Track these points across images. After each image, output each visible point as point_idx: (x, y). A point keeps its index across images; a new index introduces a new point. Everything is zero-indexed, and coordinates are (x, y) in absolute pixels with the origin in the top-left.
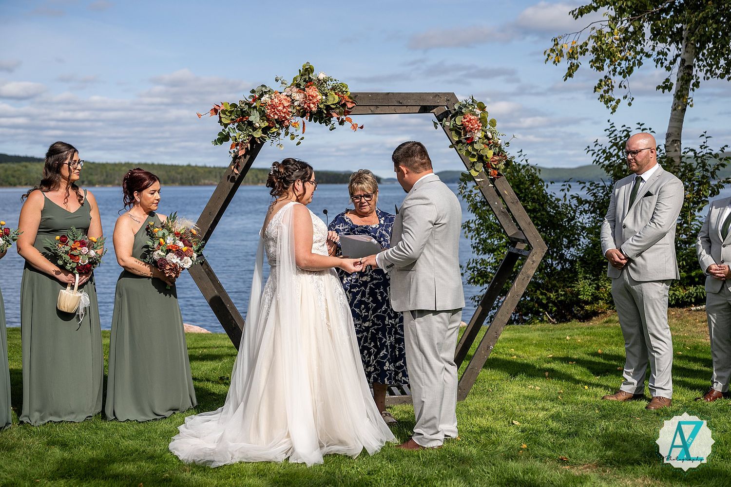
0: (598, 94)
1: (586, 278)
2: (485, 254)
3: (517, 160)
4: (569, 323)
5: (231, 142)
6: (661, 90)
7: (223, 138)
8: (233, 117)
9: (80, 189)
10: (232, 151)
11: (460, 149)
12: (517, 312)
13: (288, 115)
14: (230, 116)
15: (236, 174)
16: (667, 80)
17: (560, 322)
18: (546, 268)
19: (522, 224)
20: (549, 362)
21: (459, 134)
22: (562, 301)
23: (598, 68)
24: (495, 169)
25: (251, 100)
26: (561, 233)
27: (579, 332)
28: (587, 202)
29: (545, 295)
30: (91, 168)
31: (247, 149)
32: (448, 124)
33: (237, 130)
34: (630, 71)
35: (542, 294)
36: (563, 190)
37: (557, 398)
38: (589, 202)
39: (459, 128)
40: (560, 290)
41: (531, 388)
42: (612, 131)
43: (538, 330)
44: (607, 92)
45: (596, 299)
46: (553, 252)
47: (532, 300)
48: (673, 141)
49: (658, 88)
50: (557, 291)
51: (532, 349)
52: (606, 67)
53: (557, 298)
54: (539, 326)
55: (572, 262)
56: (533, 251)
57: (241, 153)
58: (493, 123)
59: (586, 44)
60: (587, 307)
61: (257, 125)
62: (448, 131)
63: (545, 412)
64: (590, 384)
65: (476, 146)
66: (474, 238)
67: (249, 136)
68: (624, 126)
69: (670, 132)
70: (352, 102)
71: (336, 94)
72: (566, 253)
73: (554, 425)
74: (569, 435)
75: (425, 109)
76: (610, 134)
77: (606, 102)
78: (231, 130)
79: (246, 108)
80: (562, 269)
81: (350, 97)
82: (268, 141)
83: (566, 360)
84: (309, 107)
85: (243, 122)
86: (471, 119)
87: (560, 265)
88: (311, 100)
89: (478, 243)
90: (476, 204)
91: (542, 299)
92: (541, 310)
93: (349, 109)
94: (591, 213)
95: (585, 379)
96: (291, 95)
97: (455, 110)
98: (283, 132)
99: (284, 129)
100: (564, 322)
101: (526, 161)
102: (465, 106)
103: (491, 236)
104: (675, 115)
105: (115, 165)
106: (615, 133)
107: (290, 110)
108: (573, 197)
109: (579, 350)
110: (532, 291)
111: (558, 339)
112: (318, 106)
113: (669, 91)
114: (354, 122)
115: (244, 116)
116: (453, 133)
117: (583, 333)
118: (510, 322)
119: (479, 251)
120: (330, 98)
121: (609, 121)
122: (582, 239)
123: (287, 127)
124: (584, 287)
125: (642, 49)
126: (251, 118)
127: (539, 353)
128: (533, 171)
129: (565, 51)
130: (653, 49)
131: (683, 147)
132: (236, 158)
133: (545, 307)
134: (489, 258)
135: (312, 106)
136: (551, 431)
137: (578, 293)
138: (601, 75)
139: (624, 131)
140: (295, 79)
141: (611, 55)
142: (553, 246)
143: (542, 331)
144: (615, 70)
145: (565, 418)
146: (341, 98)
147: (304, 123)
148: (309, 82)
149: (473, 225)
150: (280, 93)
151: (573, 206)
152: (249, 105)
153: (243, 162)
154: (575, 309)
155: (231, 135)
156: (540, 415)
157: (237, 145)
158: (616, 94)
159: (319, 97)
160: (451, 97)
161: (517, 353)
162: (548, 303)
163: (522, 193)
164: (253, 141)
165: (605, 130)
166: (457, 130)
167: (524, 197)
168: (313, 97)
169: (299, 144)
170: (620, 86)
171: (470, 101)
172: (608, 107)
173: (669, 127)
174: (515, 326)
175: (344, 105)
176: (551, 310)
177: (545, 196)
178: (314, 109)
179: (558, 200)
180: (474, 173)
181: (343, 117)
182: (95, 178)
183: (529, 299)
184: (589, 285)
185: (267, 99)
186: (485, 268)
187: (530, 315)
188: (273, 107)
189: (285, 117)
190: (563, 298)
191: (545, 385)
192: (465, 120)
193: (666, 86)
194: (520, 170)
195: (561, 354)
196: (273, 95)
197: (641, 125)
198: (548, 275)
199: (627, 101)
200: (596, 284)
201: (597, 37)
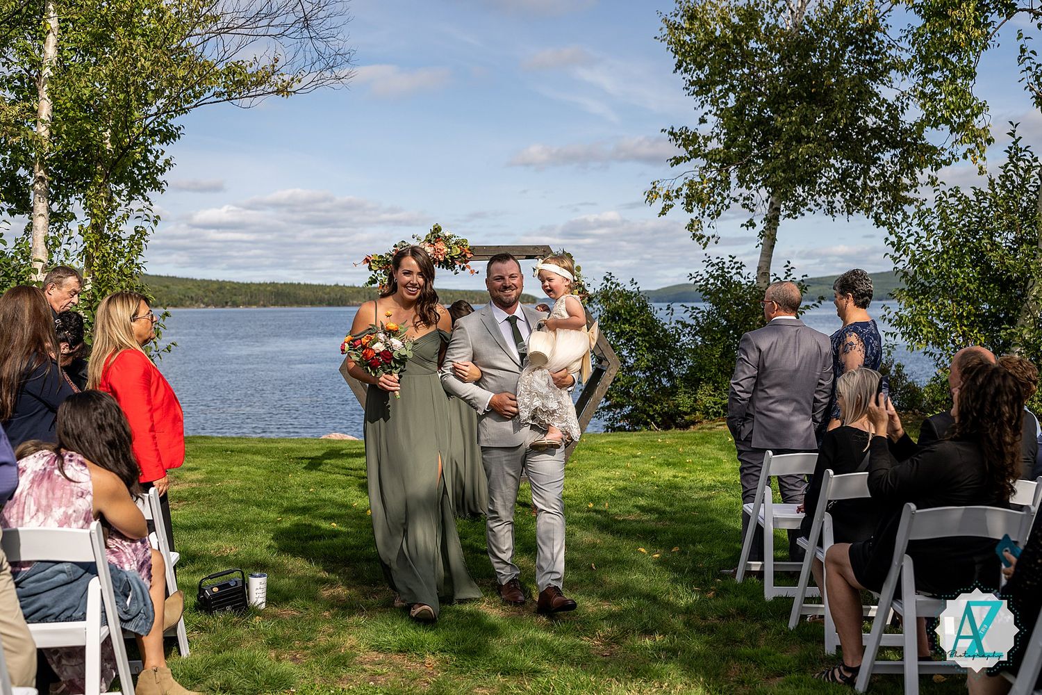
0: (690, 233)
7: (372, 281)
8: (380, 265)
14: (378, 265)
16: (751, 220)
17: (664, 430)
22: (665, 413)
23: (689, 210)
29: (652, 407)
34: (718, 213)
35: (649, 406)
40: (664, 403)
42: (708, 263)
44: (697, 231)
45: (694, 410)
48: (763, 273)
49: (743, 226)
52: (695, 209)
58: (579, 269)
59: (681, 190)
60: (687, 417)
69: (761, 265)
70: (470, 253)
71: (458, 247)
77: (698, 240)
78: (379, 275)
81: (469, 249)
84: (437, 258)
112: (445, 256)
113: (754, 228)
114: (471, 267)
120: (454, 251)
124: (684, 400)
125: (729, 195)
128: (643, 299)
130: (740, 195)
135: (440, 256)
137: (679, 406)
138: (693, 216)
140: (427, 236)
141: (702, 201)
144: (705, 212)
148: (438, 238)
154: (677, 419)
155: (379, 278)
158: (707, 233)
159: (446, 250)
168: (440, 250)
170: (709, 226)
172: (699, 243)
173: (759, 261)
175: (465, 256)
177: (653, 321)
178: (441, 260)
179: (665, 324)
181: (464, 265)
187: (640, 425)
190: (666, 409)
193: (750, 225)
194: (632, 298)
201: (690, 185)
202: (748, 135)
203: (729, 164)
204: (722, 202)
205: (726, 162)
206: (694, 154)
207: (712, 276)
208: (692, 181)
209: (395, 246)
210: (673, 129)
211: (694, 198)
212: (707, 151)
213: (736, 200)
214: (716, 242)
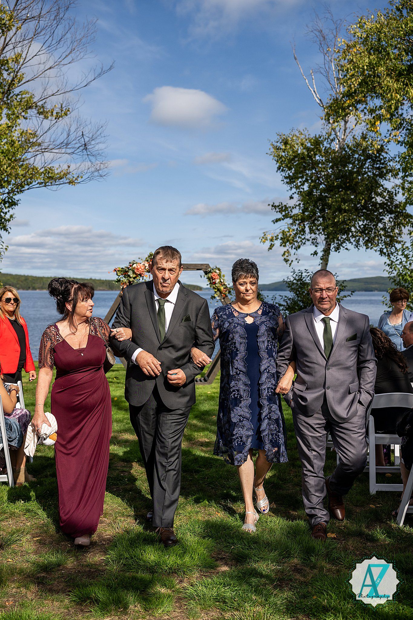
0: (283, 258)
7: (118, 281)
8: (122, 273)
16: (316, 251)
23: (284, 246)
25: (129, 266)
33: (123, 278)
34: (299, 247)
52: (287, 246)
57: (125, 287)
58: (224, 276)
59: (278, 236)
61: (131, 276)
77: (286, 262)
78: (121, 278)
79: (127, 270)
85: (126, 275)
96: (144, 264)
98: (141, 279)
107: (144, 270)
115: (126, 273)
123: (143, 277)
126: (129, 274)
129: (268, 238)
138: (285, 249)
140: (146, 258)
144: (291, 247)
150: (140, 263)
152: (128, 268)
155: (121, 280)
157: (123, 284)
164: (130, 282)
170: (294, 254)
185: (135, 266)
188: (138, 269)
189: (142, 273)
193: (315, 254)
196: (137, 264)
199: (297, 261)
201: (283, 233)
202: (314, 206)
203: (304, 222)
204: (301, 241)
205: (303, 220)
206: (286, 216)
207: (295, 279)
208: (284, 231)
209: (130, 263)
210: (274, 203)
211: (285, 240)
212: (292, 215)
213: (308, 240)
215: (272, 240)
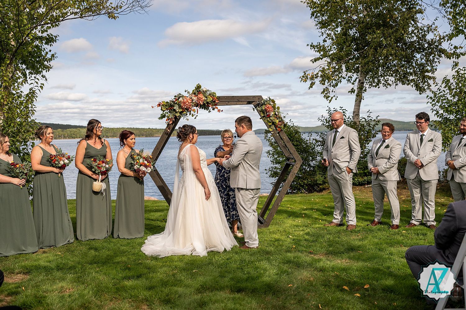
0: (323, 95)
1: (320, 174)
2: (276, 164)
3: (289, 124)
4: (313, 193)
5: (166, 118)
6: (350, 93)
7: (163, 117)
8: (167, 107)
9: (102, 139)
10: (167, 122)
11: (264, 120)
12: (290, 189)
13: (191, 106)
14: (166, 107)
15: (169, 132)
16: (353, 89)
17: (309, 193)
18: (303, 170)
19: (292, 151)
20: (304, 210)
21: (264, 113)
22: (309, 184)
23: (323, 84)
24: (280, 128)
25: (175, 100)
26: (309, 155)
27: (317, 197)
28: (319, 141)
29: (303, 181)
30: (107, 130)
31: (173, 121)
32: (259, 109)
33: (169, 113)
34: (337, 85)
35: (301, 181)
36: (309, 136)
37: (308, 226)
38: (321, 141)
39: (264, 111)
40: (309, 179)
41: (297, 222)
42: (329, 110)
43: (300, 196)
44: (327, 94)
45: (324, 183)
46: (306, 163)
47: (297, 184)
48: (356, 114)
49: (349, 92)
50: (308, 180)
51: (297, 205)
52: (326, 83)
53: (308, 183)
54: (300, 195)
55: (314, 167)
56: (297, 163)
57: (171, 123)
59: (318, 74)
60: (321, 186)
61: (177, 111)
62: (259, 112)
63: (303, 232)
64: (322, 220)
65: (271, 118)
66: (272, 158)
67: (174, 115)
68: (335, 108)
69: (355, 110)
70: (218, 100)
71: (211, 97)
72: (311, 163)
73: (307, 237)
74: (313, 241)
75: (249, 103)
76: (329, 112)
77: (327, 98)
78: (166, 113)
79: (173, 104)
80: (310, 170)
81: (217, 98)
82: (182, 118)
83: (312, 209)
84: (199, 102)
85: (171, 110)
86: (269, 107)
87: (309, 169)
88: (200, 100)
89: (273, 160)
90: (272, 143)
91: (301, 183)
92: (301, 188)
93: (217, 103)
94: (321, 146)
95: (320, 218)
96: (192, 98)
97: (262, 103)
98: (188, 113)
99: (189, 112)
100: (311, 193)
101: (293, 124)
102: (266, 101)
103: (278, 157)
104: (357, 103)
105: (117, 128)
106: (331, 111)
107: (191, 104)
108: (314, 139)
109: (317, 205)
110: (297, 180)
111: (308, 200)
112: (203, 102)
113: (354, 93)
114: (219, 109)
115: (171, 107)
116: (261, 113)
117: (319, 198)
118: (288, 193)
119: (274, 163)
121: (328, 107)
122: (318, 157)
123: (190, 111)
124: (319, 178)
125: (341, 76)
126: (175, 108)
127: (300, 206)
128: (296, 128)
129: (309, 77)
130: (346, 76)
131: (360, 117)
132: (168, 125)
133: (303, 186)
134: (278, 166)
135: (201, 102)
136: (306, 240)
137: (317, 181)
138: (324, 87)
139: (334, 111)
140: (193, 91)
141: (329, 79)
142: (305, 161)
143: (301, 197)
144: (330, 84)
145: (311, 234)
146: (213, 99)
147: (197, 110)
148: (199, 92)
149: (271, 152)
150: (187, 97)
151: (314, 143)
152: (174, 102)
153: (172, 126)
154: (316, 187)
155: (166, 115)
156: (301, 233)
157: (169, 119)
158: (331, 95)
159: (204, 98)
160: (260, 97)
161: (291, 206)
162: (304, 185)
163: (292, 138)
164: (176, 118)
165: (326, 110)
166: (263, 111)
167: (293, 140)
168: (201, 98)
169: (195, 118)
170: (332, 92)
171: (268, 99)
172: (327, 100)
173: (354, 109)
174: (290, 195)
175: (214, 102)
176: (305, 188)
177: (301, 139)
178: (201, 104)
179: (307, 141)
180: (271, 130)
181: (214, 107)
182: (109, 134)
183: (296, 183)
184: (321, 177)
185: (182, 100)
186: (276, 170)
187: (296, 190)
188: (184, 103)
189: (189, 107)
190: (310, 182)
191: (303, 220)
192: (266, 107)
193: (352, 91)
194: (291, 128)
195: (310, 207)
196: (184, 98)
197: (342, 108)
198: (304, 173)
200: (324, 176)
201: (323, 71)
204: (338, 79)
206: (324, 56)
208: (324, 68)
209: (176, 97)
211: (325, 77)
212: (330, 54)
213: (345, 78)
214: (336, 99)
215: (312, 78)
